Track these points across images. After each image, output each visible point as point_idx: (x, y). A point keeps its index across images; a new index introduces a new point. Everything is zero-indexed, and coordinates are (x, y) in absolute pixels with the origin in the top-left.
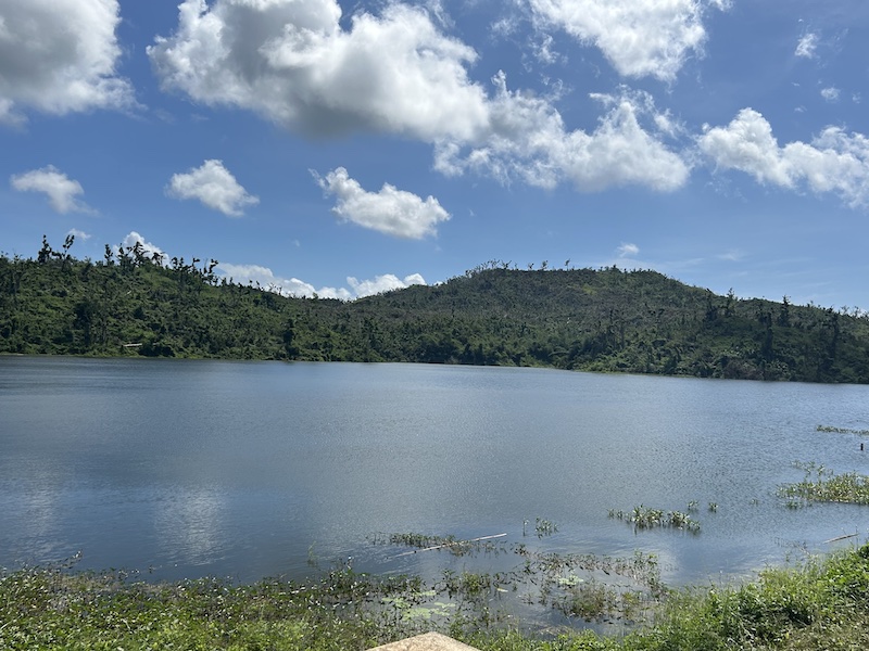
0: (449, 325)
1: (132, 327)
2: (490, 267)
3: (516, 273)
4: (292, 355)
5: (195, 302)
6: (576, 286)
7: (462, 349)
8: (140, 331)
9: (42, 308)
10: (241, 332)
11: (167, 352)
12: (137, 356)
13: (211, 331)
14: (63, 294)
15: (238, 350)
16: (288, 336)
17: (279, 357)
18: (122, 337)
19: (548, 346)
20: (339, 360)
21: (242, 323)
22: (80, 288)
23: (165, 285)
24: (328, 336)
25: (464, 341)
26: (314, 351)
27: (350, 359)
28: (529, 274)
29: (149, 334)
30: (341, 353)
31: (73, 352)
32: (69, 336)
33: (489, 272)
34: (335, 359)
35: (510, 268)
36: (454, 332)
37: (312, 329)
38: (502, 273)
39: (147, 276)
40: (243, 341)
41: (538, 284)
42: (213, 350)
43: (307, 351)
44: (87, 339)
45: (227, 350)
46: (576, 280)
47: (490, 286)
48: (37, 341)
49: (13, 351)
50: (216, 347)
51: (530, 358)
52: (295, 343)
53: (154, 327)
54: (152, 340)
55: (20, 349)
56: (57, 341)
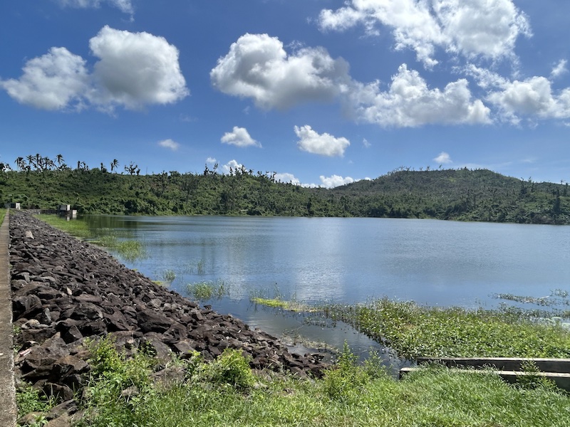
0: (382, 199)
1: (243, 202)
2: (400, 170)
3: (414, 173)
4: (311, 214)
5: (268, 191)
6: (445, 178)
7: (389, 210)
8: (247, 205)
9: (207, 195)
10: (288, 204)
11: (258, 213)
12: (246, 215)
13: (276, 203)
14: (215, 189)
15: (288, 212)
16: (309, 206)
17: (305, 215)
18: (240, 207)
19: (433, 209)
20: (332, 216)
21: (288, 200)
22: (221, 186)
23: (255, 183)
24: (326, 205)
25: (390, 207)
26: (321, 212)
27: (337, 216)
28: (421, 172)
29: (250, 205)
30: (333, 213)
31: (221, 213)
32: (219, 206)
33: (400, 172)
34: (330, 216)
35: (410, 170)
36: (385, 202)
37: (318, 202)
38: (407, 173)
39: (248, 180)
40: (290, 208)
41: (425, 177)
42: (277, 212)
43: (317, 212)
44: (226, 208)
45: (283, 212)
46: (445, 175)
47: (400, 179)
48: (207, 209)
49: (198, 213)
50: (278, 211)
51: (424, 214)
52: (312, 209)
53: (252, 202)
54: (252, 208)
55: (201, 213)
56: (214, 209)
